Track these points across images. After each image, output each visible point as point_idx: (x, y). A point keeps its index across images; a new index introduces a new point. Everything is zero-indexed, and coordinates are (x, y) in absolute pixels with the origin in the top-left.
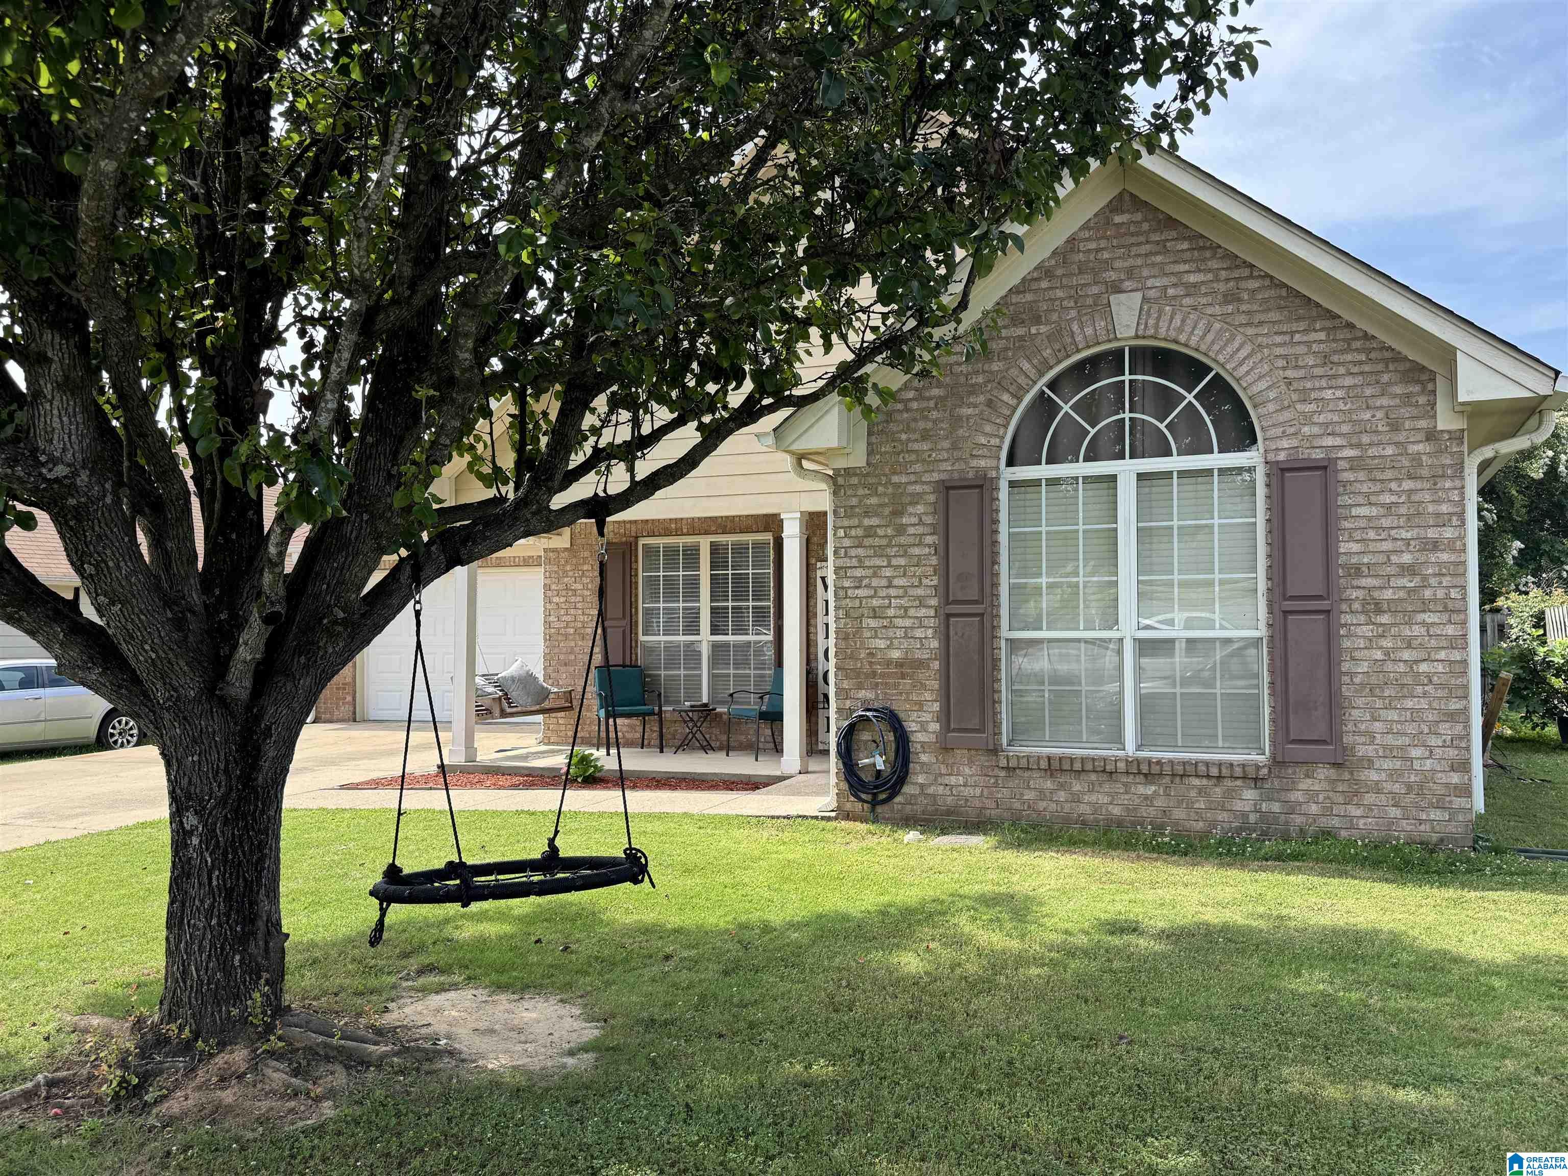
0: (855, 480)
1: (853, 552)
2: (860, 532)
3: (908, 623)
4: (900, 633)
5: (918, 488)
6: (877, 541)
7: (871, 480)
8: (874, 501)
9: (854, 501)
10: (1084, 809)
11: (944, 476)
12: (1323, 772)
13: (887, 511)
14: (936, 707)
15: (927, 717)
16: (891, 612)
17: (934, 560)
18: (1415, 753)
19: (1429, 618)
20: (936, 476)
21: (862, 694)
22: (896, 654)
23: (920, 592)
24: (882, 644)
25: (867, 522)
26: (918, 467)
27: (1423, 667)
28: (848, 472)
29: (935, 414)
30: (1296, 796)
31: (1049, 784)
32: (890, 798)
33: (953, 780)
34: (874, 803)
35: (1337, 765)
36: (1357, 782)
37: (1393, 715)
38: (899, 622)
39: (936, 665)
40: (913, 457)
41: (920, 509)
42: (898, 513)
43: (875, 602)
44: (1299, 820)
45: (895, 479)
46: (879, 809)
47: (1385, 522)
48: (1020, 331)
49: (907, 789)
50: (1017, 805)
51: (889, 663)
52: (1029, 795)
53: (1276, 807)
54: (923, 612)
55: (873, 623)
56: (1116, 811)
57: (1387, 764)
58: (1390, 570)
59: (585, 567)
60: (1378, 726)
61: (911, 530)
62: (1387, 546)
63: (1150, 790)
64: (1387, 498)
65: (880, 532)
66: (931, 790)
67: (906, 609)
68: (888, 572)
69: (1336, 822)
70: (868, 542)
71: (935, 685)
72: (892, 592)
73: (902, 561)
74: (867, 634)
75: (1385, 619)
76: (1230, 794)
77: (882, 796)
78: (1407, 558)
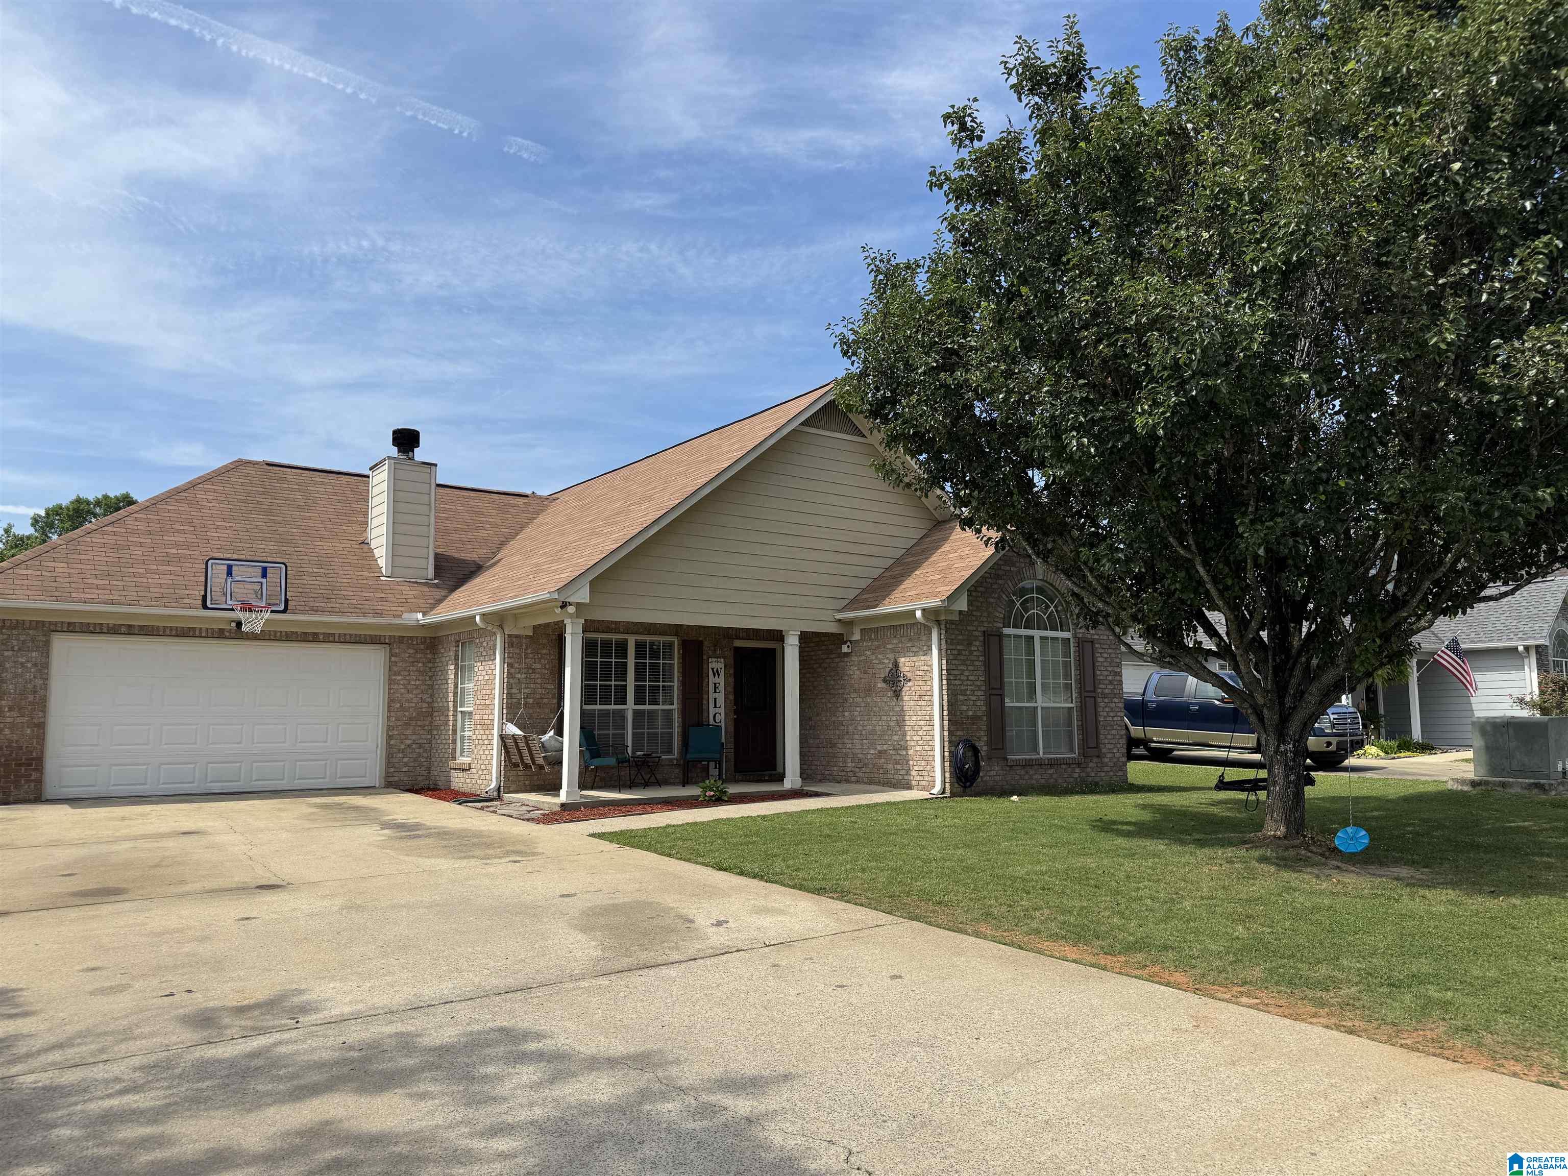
0: (953, 626)
1: (954, 662)
2: (955, 652)
3: (974, 698)
4: (971, 703)
5: (976, 633)
6: (962, 657)
7: (960, 627)
8: (960, 637)
9: (953, 637)
10: (1034, 782)
11: (985, 629)
12: (1095, 760)
13: (965, 643)
14: (985, 738)
15: (982, 744)
16: (968, 693)
17: (983, 668)
18: (1115, 750)
19: (1116, 700)
20: (983, 629)
21: (959, 733)
22: (970, 713)
23: (979, 683)
24: (965, 708)
25: (958, 647)
26: (976, 623)
27: (1115, 719)
28: (952, 622)
29: (981, 599)
30: (1089, 769)
31: (1023, 772)
32: (971, 785)
33: (992, 773)
34: (965, 787)
35: (1098, 757)
36: (1102, 763)
37: (1109, 737)
38: (972, 698)
39: (985, 718)
40: (974, 618)
41: (977, 643)
42: (970, 644)
43: (963, 688)
44: (1090, 779)
45: (969, 628)
46: (968, 790)
47: (1105, 664)
48: (1008, 568)
49: (979, 780)
50: (1013, 783)
51: (968, 717)
52: (1017, 777)
53: (1083, 775)
54: (979, 693)
55: (961, 698)
56: (1043, 781)
57: (1109, 755)
58: (1107, 682)
59: (544, 651)
60: (1106, 741)
61: (975, 653)
62: (1105, 673)
63: (1051, 771)
64: (1106, 655)
65: (964, 653)
66: (984, 779)
67: (974, 691)
68: (966, 673)
69: (1098, 779)
70: (959, 657)
71: (984, 728)
72: (969, 683)
73: (971, 668)
74: (959, 703)
75: (1106, 700)
76: (1073, 771)
77: (968, 784)
78: (1110, 678)
